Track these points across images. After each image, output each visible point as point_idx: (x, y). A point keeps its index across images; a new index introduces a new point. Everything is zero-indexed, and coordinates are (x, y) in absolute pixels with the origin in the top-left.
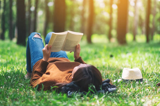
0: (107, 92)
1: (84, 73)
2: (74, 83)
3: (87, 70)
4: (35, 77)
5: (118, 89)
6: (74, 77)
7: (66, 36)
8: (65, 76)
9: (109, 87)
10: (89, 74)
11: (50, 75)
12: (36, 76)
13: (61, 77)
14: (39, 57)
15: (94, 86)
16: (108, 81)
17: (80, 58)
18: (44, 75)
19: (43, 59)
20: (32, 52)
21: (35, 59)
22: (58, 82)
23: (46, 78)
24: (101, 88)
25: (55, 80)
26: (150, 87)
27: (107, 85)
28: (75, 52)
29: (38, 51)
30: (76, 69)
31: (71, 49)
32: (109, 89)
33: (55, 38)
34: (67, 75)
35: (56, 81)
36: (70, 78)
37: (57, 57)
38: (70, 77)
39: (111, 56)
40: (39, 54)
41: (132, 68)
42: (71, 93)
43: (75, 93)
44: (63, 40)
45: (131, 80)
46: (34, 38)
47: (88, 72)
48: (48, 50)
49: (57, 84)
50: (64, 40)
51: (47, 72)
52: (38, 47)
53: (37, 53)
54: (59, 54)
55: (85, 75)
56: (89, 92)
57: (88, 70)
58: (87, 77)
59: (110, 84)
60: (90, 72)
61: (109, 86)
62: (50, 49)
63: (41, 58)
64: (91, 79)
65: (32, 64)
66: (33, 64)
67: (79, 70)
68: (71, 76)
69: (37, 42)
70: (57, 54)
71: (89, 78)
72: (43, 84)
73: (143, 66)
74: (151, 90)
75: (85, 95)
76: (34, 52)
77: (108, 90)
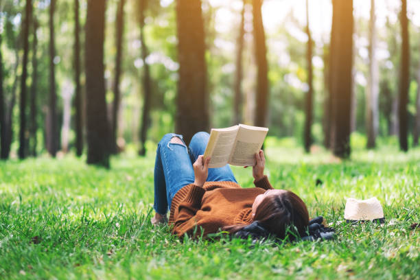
0: (319, 239)
1: (276, 205)
2: (258, 224)
3: (281, 199)
4: (180, 217)
5: (338, 234)
6: (256, 213)
7: (236, 134)
8: (239, 214)
9: (321, 231)
10: (284, 206)
11: (212, 211)
12: (183, 216)
13: (231, 215)
14: (182, 181)
15: (295, 228)
16: (320, 220)
17: (265, 179)
18: (200, 212)
19: (196, 183)
20: (167, 172)
21: (174, 184)
22: (227, 225)
23: (205, 216)
24: (307, 232)
25: (220, 220)
26: (396, 230)
27: (317, 227)
28: (254, 167)
29: (180, 169)
30: (260, 199)
31: (247, 160)
32: (322, 234)
33: (217, 140)
34: (242, 211)
35: (223, 222)
36: (248, 217)
37: (216, 180)
38: (247, 215)
39: (319, 182)
40: (183, 175)
41: (363, 199)
42: (255, 241)
43: (261, 242)
44: (231, 144)
45: (363, 221)
46: (170, 144)
47: (282, 203)
48: (203, 165)
49: (226, 227)
50: (233, 143)
51: (204, 206)
52: (180, 162)
53: (177, 173)
54: (219, 174)
55: (277, 209)
56: (287, 237)
57: (283, 200)
58: (282, 211)
59: (323, 226)
60: (286, 203)
61: (322, 229)
62: (208, 163)
63: (186, 182)
64: (289, 215)
65: (170, 195)
66: (173, 195)
67: (266, 200)
68: (249, 212)
69: (177, 152)
70: (217, 176)
71: (286, 214)
72: (203, 227)
73: (386, 199)
74: (399, 234)
75: (280, 243)
76: (172, 171)
77: (319, 236)
